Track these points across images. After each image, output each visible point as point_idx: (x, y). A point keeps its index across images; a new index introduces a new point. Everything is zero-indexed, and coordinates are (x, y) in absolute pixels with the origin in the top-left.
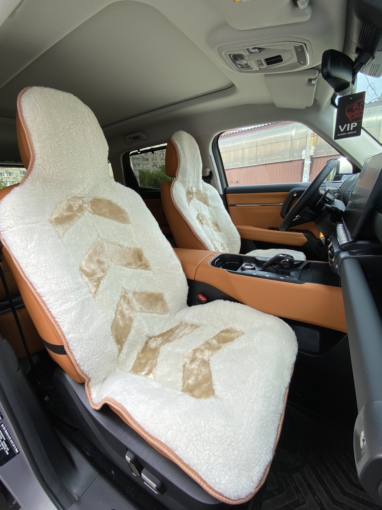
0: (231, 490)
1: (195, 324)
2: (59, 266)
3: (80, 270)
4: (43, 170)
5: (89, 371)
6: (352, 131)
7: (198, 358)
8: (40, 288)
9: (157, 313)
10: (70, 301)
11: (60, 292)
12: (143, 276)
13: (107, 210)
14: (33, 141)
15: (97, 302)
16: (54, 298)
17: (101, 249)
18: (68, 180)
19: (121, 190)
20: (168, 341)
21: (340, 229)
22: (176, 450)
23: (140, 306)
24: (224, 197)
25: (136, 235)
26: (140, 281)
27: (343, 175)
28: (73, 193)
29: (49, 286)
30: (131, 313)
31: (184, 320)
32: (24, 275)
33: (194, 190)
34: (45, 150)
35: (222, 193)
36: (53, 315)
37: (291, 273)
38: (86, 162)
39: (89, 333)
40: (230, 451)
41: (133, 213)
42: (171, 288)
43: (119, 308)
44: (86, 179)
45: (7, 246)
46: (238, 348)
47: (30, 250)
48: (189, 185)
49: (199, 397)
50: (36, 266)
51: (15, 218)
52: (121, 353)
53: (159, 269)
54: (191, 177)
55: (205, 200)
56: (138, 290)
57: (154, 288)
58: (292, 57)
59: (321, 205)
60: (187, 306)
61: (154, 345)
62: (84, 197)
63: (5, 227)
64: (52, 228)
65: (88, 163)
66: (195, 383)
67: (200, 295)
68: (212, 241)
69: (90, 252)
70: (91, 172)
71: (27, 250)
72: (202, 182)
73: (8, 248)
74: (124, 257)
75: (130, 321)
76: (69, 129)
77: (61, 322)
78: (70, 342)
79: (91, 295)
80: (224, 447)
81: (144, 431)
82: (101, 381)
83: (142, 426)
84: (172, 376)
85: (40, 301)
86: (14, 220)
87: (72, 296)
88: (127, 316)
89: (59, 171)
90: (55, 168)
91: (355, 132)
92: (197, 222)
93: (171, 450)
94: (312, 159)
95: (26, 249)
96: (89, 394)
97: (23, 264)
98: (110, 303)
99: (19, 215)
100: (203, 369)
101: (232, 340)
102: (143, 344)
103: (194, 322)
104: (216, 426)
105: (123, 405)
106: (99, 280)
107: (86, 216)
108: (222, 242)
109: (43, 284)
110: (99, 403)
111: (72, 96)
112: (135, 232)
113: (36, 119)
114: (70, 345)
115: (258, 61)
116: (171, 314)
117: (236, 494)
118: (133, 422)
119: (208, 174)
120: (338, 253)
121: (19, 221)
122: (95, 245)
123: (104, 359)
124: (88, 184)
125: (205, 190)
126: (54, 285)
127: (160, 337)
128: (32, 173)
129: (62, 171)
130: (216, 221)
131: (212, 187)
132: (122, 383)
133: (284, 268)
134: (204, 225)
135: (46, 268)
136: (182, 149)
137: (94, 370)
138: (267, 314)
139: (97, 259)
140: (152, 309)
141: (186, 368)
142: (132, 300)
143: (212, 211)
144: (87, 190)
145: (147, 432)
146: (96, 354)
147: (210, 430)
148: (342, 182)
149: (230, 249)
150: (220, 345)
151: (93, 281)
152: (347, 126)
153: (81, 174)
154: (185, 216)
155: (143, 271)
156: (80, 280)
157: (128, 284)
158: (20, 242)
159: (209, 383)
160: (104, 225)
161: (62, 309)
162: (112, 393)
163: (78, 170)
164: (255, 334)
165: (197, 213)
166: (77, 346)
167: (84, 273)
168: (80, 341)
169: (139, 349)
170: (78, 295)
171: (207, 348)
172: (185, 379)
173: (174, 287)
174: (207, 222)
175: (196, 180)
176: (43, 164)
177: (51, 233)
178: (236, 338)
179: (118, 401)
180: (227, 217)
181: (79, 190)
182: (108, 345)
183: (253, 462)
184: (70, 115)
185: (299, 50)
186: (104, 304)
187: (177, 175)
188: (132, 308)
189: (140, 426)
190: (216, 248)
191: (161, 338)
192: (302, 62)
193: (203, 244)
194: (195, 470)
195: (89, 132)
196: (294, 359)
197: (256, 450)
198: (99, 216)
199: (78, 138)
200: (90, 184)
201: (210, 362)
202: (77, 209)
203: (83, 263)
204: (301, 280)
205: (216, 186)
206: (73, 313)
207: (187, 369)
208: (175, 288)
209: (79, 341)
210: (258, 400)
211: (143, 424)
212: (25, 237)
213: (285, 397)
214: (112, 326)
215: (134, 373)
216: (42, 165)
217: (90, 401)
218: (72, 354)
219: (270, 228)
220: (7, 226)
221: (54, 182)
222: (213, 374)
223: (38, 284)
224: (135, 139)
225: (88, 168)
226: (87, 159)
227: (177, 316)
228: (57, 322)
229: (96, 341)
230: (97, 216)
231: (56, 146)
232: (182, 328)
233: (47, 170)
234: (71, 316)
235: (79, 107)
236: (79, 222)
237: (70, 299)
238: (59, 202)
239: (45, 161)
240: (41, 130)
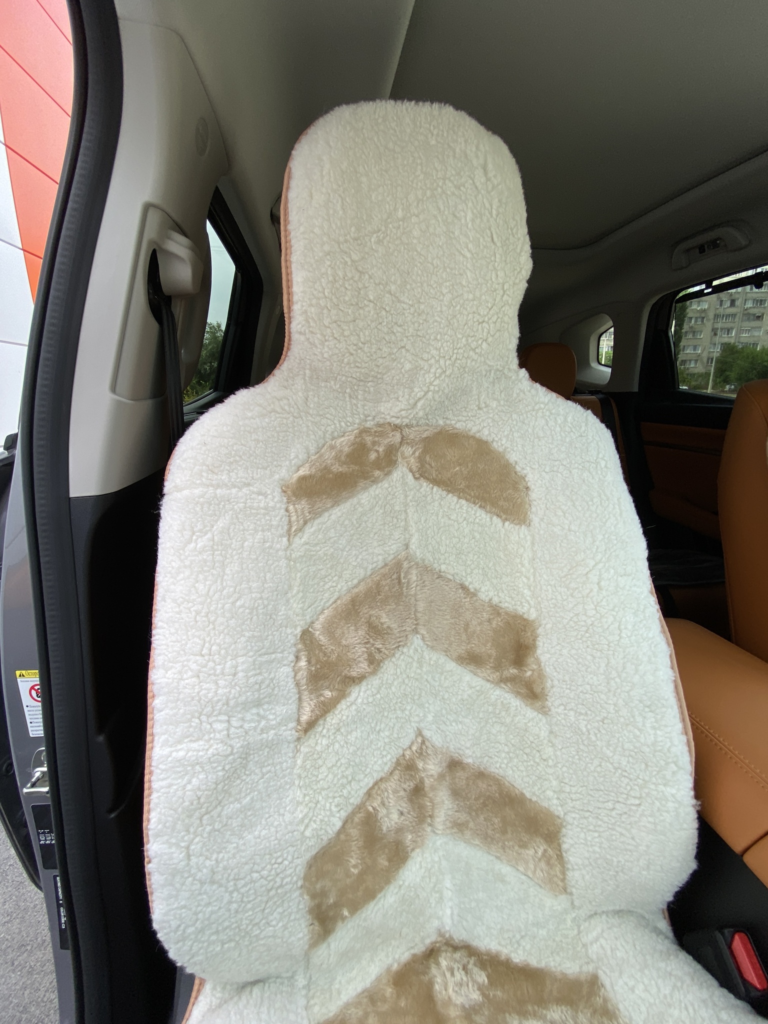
2: (232, 622)
3: (301, 639)
4: (309, 346)
9: (517, 870)
10: (206, 737)
11: (194, 702)
12: (508, 720)
13: (466, 472)
15: (299, 762)
17: (397, 588)
18: (373, 377)
25: (535, 570)
26: (494, 731)
28: (380, 413)
29: (180, 672)
30: (409, 832)
34: (316, 290)
38: (437, 321)
39: (217, 860)
43: (368, 803)
44: (423, 372)
47: (187, 558)
51: (196, 468)
56: (470, 759)
57: (535, 784)
60: (664, 921)
62: (409, 426)
64: (278, 505)
65: (440, 323)
69: (362, 588)
70: (442, 351)
71: (180, 556)
74: (466, 630)
75: (391, 859)
76: (403, 219)
79: (289, 732)
86: (192, 471)
87: (219, 726)
88: (391, 837)
89: (347, 349)
90: (335, 341)
95: (182, 551)
98: (346, 777)
99: (208, 462)
102: (420, 949)
106: (345, 686)
107: (395, 480)
109: (169, 661)
112: (532, 561)
116: (571, 907)
121: (202, 476)
122: (383, 570)
124: (425, 389)
126: (190, 674)
129: (355, 350)
139: (371, 617)
140: (503, 848)
142: (434, 788)
144: (419, 404)
146: (217, 932)
153: (410, 357)
155: (516, 702)
157: (443, 727)
163: (404, 347)
167: (309, 651)
168: (178, 878)
170: (241, 727)
177: (267, 518)
181: (398, 405)
182: (271, 918)
186: (321, 777)
188: (423, 816)
198: (431, 485)
200: (432, 388)
202: (378, 457)
203: (323, 618)
212: (194, 520)
216: (305, 334)
221: (336, 378)
224: (702, 251)
225: (436, 339)
226: (441, 311)
229: (231, 893)
230: (425, 484)
231: (349, 275)
233: (316, 347)
234: (185, 785)
236: (366, 496)
238: (336, 434)
239: (310, 320)
240: (317, 230)
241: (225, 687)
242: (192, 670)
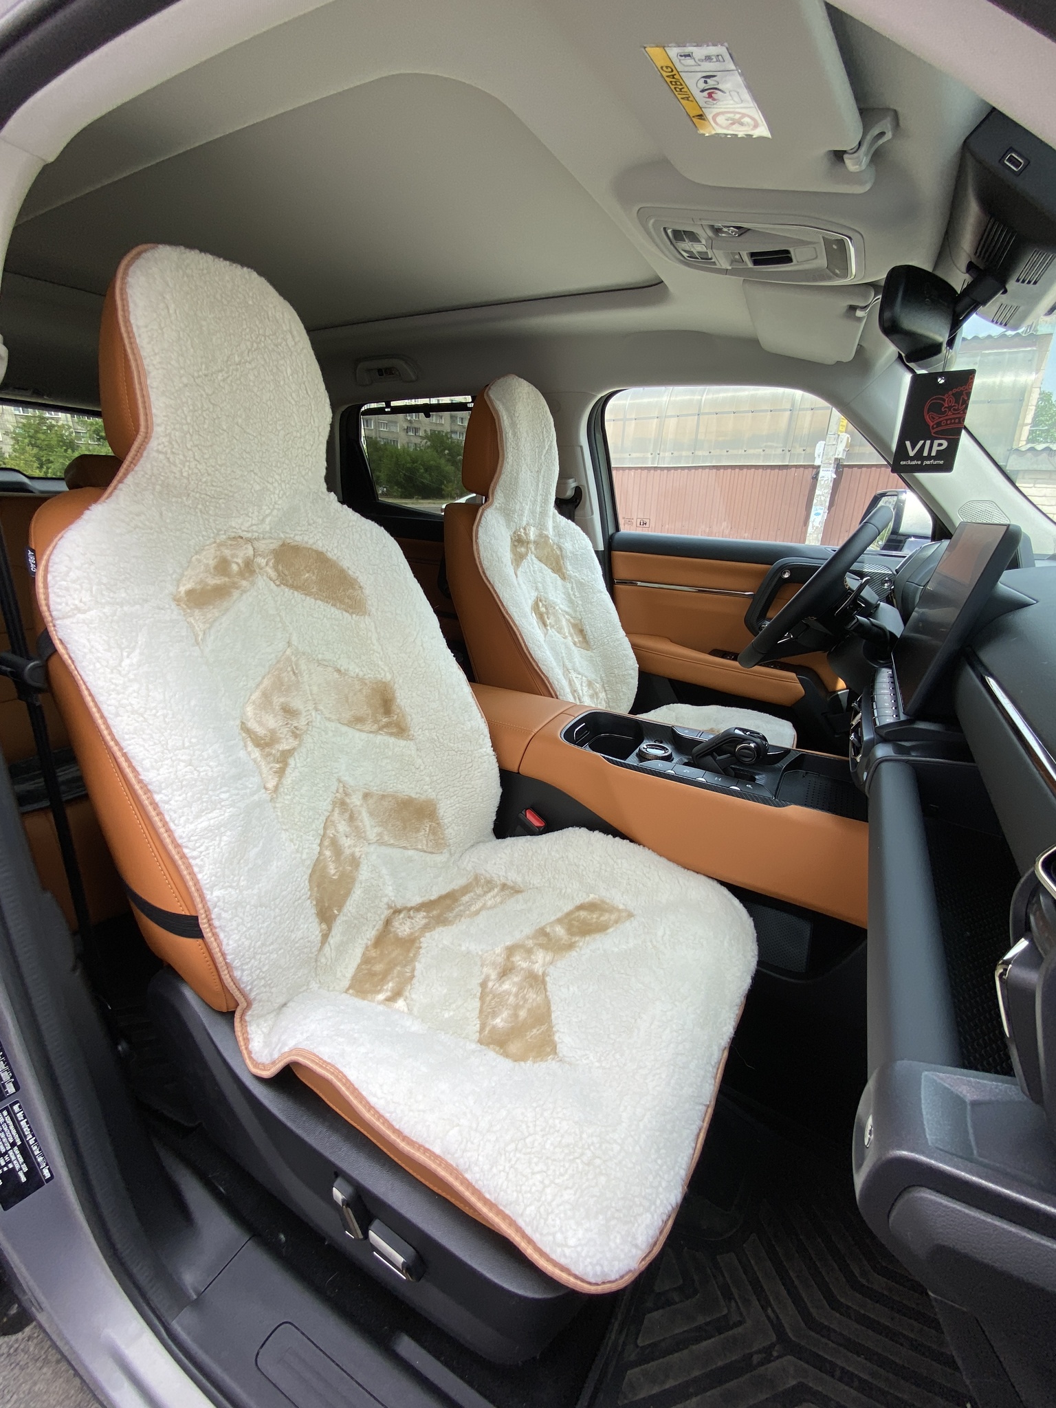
0: (588, 1260)
1: (512, 884)
2: (196, 718)
3: (242, 729)
4: (167, 464)
5: (252, 983)
6: (935, 458)
7: (519, 968)
8: (148, 770)
9: (417, 849)
10: (219, 806)
11: (199, 783)
12: (390, 753)
13: (314, 578)
14: (149, 389)
15: (279, 814)
16: (181, 798)
17: (293, 678)
18: (226, 495)
19: (353, 526)
20: (441, 921)
21: (885, 680)
22: (467, 1170)
23: (378, 830)
24: (606, 559)
25: (382, 646)
26: (383, 764)
27: (909, 536)
28: (231, 527)
29: (172, 766)
30: (355, 846)
31: (484, 872)
32: (111, 733)
33: (532, 533)
34: (178, 416)
35: (601, 547)
36: (177, 839)
37: (757, 777)
38: (275, 452)
39: (259, 889)
40: (590, 1176)
41: (379, 588)
42: (458, 789)
43: (328, 832)
44: (269, 493)
45: (70, 658)
46: (616, 950)
47: (129, 672)
48: (521, 520)
49: (519, 1058)
50: (142, 715)
51: (94, 588)
52: (327, 945)
53: (433, 739)
54: (528, 500)
55: (556, 563)
56: (375, 788)
57: (416, 786)
58: (817, 257)
59: (847, 615)
60: (493, 837)
61: (405, 930)
62: (257, 539)
63: (68, 609)
64: (180, 617)
65: (279, 453)
66: (510, 1025)
67: (530, 813)
68: (566, 671)
69: (266, 682)
70: (282, 476)
71: (120, 673)
72: (554, 514)
73: (73, 662)
74: (347, 701)
75: (351, 866)
76: (239, 363)
77: (195, 858)
78: (216, 910)
79: (264, 795)
80: (577, 1167)
81: (391, 1127)
82: (274, 1010)
83: (387, 1115)
84: (454, 1006)
85: (146, 802)
86: (91, 592)
87: (223, 796)
88: (347, 852)
89: (205, 469)
90: (196, 462)
91: (942, 462)
92: (533, 619)
93: (456, 1170)
94: (840, 467)
95: (120, 668)
96: (244, 1039)
97: (110, 708)
98: (310, 818)
99: (105, 580)
100: (531, 995)
101: (602, 928)
102: (380, 925)
103: (509, 878)
104: (560, 1123)
105: (339, 1066)
106: (284, 757)
107: (261, 588)
108: (592, 676)
109: (156, 761)
110: (274, 1063)
111: (255, 275)
112: (378, 640)
113: (163, 334)
114: (213, 916)
115: (733, 254)
116: (451, 854)
117: (598, 1269)
118: (365, 1106)
119: (570, 493)
120: (872, 744)
121: (103, 595)
122: (278, 665)
123: (288, 956)
124: (271, 507)
125: (559, 535)
126: (182, 764)
127: (421, 910)
128: (136, 469)
129: (213, 471)
130: (581, 620)
131: (578, 528)
132: (330, 1017)
133: (742, 764)
134: (549, 628)
135: (165, 721)
136: (513, 425)
137: (263, 982)
138: (692, 872)
139: (282, 703)
140: (407, 839)
141: (488, 990)
142: (360, 813)
143: (572, 593)
144: (268, 520)
145: (398, 1131)
146: (272, 943)
147: (547, 1129)
148: (904, 557)
149: (609, 696)
150: (573, 940)
151: (272, 759)
152: (923, 446)
153: (258, 479)
154: (505, 604)
155: (392, 740)
156: (242, 754)
157: (352, 772)
158: (105, 650)
159: (544, 1028)
160: (303, 615)
161: (199, 826)
162: (307, 1039)
163: (253, 471)
164: (659, 920)
165: (534, 594)
166: (231, 920)
167: (250, 737)
168: (239, 909)
169: (368, 937)
170: (238, 794)
171: (541, 946)
172: (485, 1015)
173: (466, 786)
174: (558, 621)
175: (538, 509)
176: (169, 451)
177: (176, 630)
178: (611, 927)
179: (326, 1058)
180: (610, 613)
181: (248, 521)
182: (299, 923)
183: (638, 1203)
184: (245, 327)
185: (835, 247)
186: (296, 820)
187: (493, 494)
188: (359, 834)
189: (380, 1116)
190: (574, 691)
191: (423, 914)
192: (837, 271)
193: (545, 679)
194: (511, 1215)
195: (289, 371)
196: (746, 983)
197: (647, 1178)
198: (292, 591)
199: (261, 387)
200: (277, 506)
201: (547, 979)
202: (240, 569)
203: (250, 710)
204: (779, 798)
205: (587, 528)
206: (225, 838)
207: (491, 992)
208: (469, 790)
209: (236, 908)
210: (658, 1071)
211: (391, 1113)
212: (117, 638)
213: (718, 1069)
214: (310, 876)
215: (356, 996)
217: (246, 1056)
218: (216, 940)
219: (715, 653)
220: (73, 607)
221: (189, 495)
222: (553, 1008)
223: (143, 759)
224: (381, 374)
225: (276, 466)
226: (278, 444)
227: (467, 860)
228: (187, 858)
229: (274, 910)
230: (287, 590)
231: (206, 406)
232: (479, 891)
233: (175, 466)
234: (219, 844)
235: (271, 306)
236: (242, 604)
237: (220, 803)
238: (197, 548)
239: (174, 443)
240: (173, 362)
241: (217, 766)
242: (183, 761)
